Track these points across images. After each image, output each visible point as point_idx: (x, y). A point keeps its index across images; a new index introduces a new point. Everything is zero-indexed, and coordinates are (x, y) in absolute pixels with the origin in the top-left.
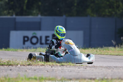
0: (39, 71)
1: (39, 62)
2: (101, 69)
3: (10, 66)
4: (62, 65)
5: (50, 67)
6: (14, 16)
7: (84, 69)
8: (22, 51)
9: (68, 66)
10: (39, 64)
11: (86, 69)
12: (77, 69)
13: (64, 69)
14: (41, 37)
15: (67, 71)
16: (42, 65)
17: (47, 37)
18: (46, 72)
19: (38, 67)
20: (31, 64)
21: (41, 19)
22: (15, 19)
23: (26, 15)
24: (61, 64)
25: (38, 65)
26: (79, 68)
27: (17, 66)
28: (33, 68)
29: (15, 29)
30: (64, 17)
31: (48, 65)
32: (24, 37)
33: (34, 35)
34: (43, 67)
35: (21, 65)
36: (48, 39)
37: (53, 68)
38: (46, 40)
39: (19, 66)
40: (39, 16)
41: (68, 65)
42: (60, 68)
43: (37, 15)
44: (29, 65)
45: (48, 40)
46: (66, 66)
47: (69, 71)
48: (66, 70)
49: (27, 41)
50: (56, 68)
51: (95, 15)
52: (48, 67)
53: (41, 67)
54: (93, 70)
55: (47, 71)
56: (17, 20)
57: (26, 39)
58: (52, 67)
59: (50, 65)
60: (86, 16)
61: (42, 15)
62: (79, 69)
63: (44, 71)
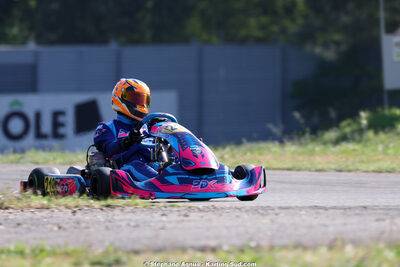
0: (33, 228)
1: (33, 197)
2: (238, 216)
4: (108, 206)
5: (70, 211)
7: (182, 218)
9: (128, 209)
10: (33, 204)
11: (186, 216)
12: (157, 216)
13: (116, 218)
14: (38, 116)
15: (124, 224)
16: (43, 208)
17: (56, 114)
18: (56, 228)
19: (28, 214)
20: (6, 205)
21: (36, 54)
24: (103, 203)
25: (30, 207)
26: (163, 215)
28: (11, 217)
30: (113, 46)
31: (62, 208)
33: (16, 108)
34: (45, 213)
36: (61, 119)
37: (79, 215)
38: (57, 125)
40: (32, 46)
41: (129, 206)
42: (101, 216)
43: (24, 42)
45: (62, 125)
46: (122, 208)
47: (133, 224)
48: (121, 220)
50: (87, 218)
51: (215, 39)
52: (61, 214)
53: (38, 214)
54: (210, 220)
55: (60, 228)
58: (74, 212)
59: (67, 207)
61: (40, 40)
62: (164, 218)
63: (49, 226)
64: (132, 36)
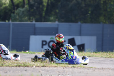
0: (52, 72)
1: (53, 64)
3: (26, 67)
4: (73, 67)
6: (34, 22)
8: (39, 54)
9: (79, 68)
12: (86, 70)
13: (75, 70)
15: (77, 72)
16: (56, 67)
18: (58, 72)
19: (51, 68)
20: (45, 65)
21: (58, 25)
22: (34, 24)
23: (44, 21)
24: (72, 65)
25: (52, 66)
27: (33, 67)
28: (46, 69)
29: (35, 34)
30: (79, 23)
31: (61, 67)
32: (43, 41)
33: (52, 39)
35: (36, 66)
39: (34, 67)
40: (57, 22)
42: (71, 70)
43: (55, 21)
44: (43, 66)
46: (77, 67)
47: (79, 72)
49: (45, 44)
50: (67, 70)
51: (107, 22)
53: (54, 68)
54: (100, 72)
56: (36, 26)
57: (44, 43)
58: (64, 68)
59: (62, 67)
60: (99, 23)
61: (59, 21)
62: (88, 71)
63: (56, 72)
64: (85, 21)
